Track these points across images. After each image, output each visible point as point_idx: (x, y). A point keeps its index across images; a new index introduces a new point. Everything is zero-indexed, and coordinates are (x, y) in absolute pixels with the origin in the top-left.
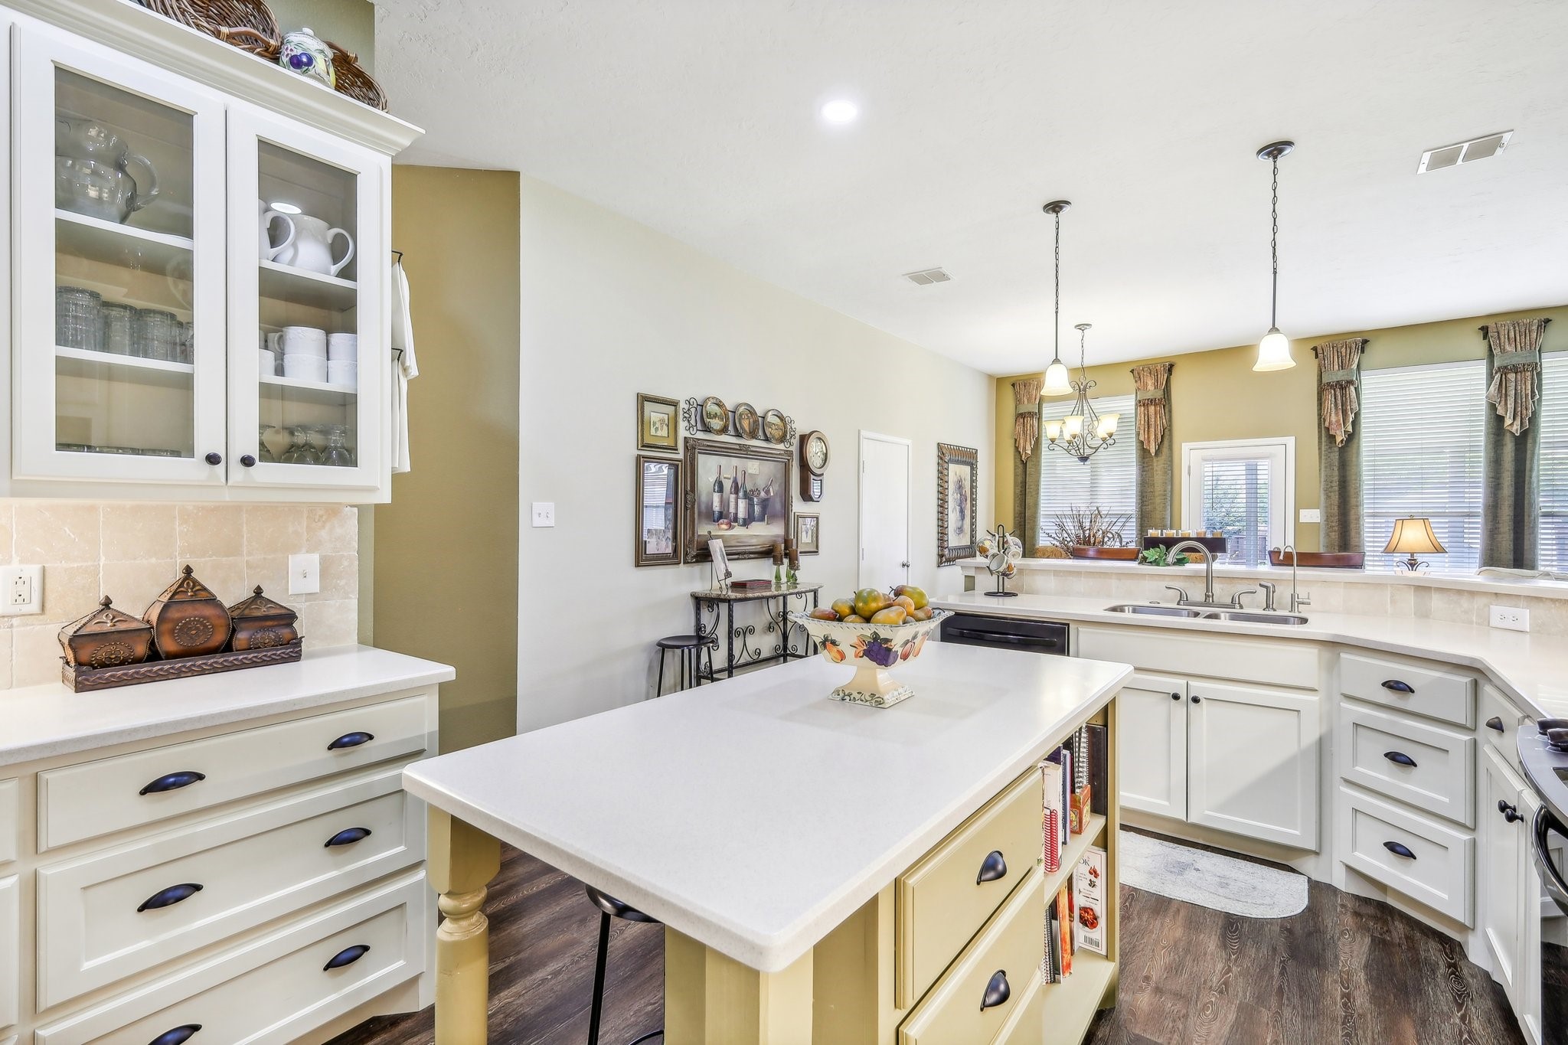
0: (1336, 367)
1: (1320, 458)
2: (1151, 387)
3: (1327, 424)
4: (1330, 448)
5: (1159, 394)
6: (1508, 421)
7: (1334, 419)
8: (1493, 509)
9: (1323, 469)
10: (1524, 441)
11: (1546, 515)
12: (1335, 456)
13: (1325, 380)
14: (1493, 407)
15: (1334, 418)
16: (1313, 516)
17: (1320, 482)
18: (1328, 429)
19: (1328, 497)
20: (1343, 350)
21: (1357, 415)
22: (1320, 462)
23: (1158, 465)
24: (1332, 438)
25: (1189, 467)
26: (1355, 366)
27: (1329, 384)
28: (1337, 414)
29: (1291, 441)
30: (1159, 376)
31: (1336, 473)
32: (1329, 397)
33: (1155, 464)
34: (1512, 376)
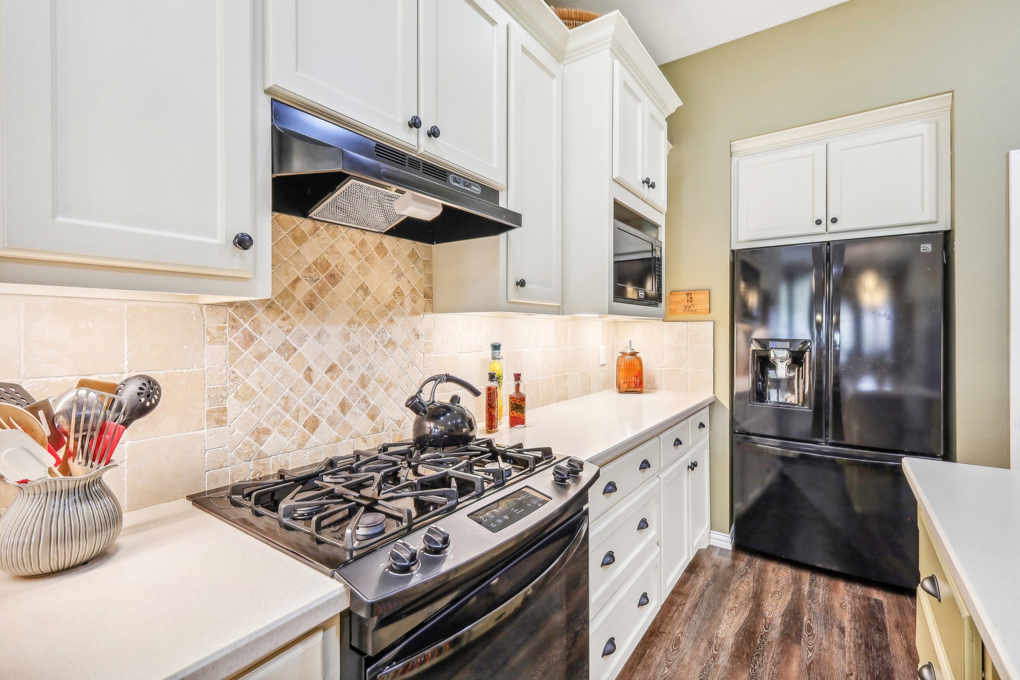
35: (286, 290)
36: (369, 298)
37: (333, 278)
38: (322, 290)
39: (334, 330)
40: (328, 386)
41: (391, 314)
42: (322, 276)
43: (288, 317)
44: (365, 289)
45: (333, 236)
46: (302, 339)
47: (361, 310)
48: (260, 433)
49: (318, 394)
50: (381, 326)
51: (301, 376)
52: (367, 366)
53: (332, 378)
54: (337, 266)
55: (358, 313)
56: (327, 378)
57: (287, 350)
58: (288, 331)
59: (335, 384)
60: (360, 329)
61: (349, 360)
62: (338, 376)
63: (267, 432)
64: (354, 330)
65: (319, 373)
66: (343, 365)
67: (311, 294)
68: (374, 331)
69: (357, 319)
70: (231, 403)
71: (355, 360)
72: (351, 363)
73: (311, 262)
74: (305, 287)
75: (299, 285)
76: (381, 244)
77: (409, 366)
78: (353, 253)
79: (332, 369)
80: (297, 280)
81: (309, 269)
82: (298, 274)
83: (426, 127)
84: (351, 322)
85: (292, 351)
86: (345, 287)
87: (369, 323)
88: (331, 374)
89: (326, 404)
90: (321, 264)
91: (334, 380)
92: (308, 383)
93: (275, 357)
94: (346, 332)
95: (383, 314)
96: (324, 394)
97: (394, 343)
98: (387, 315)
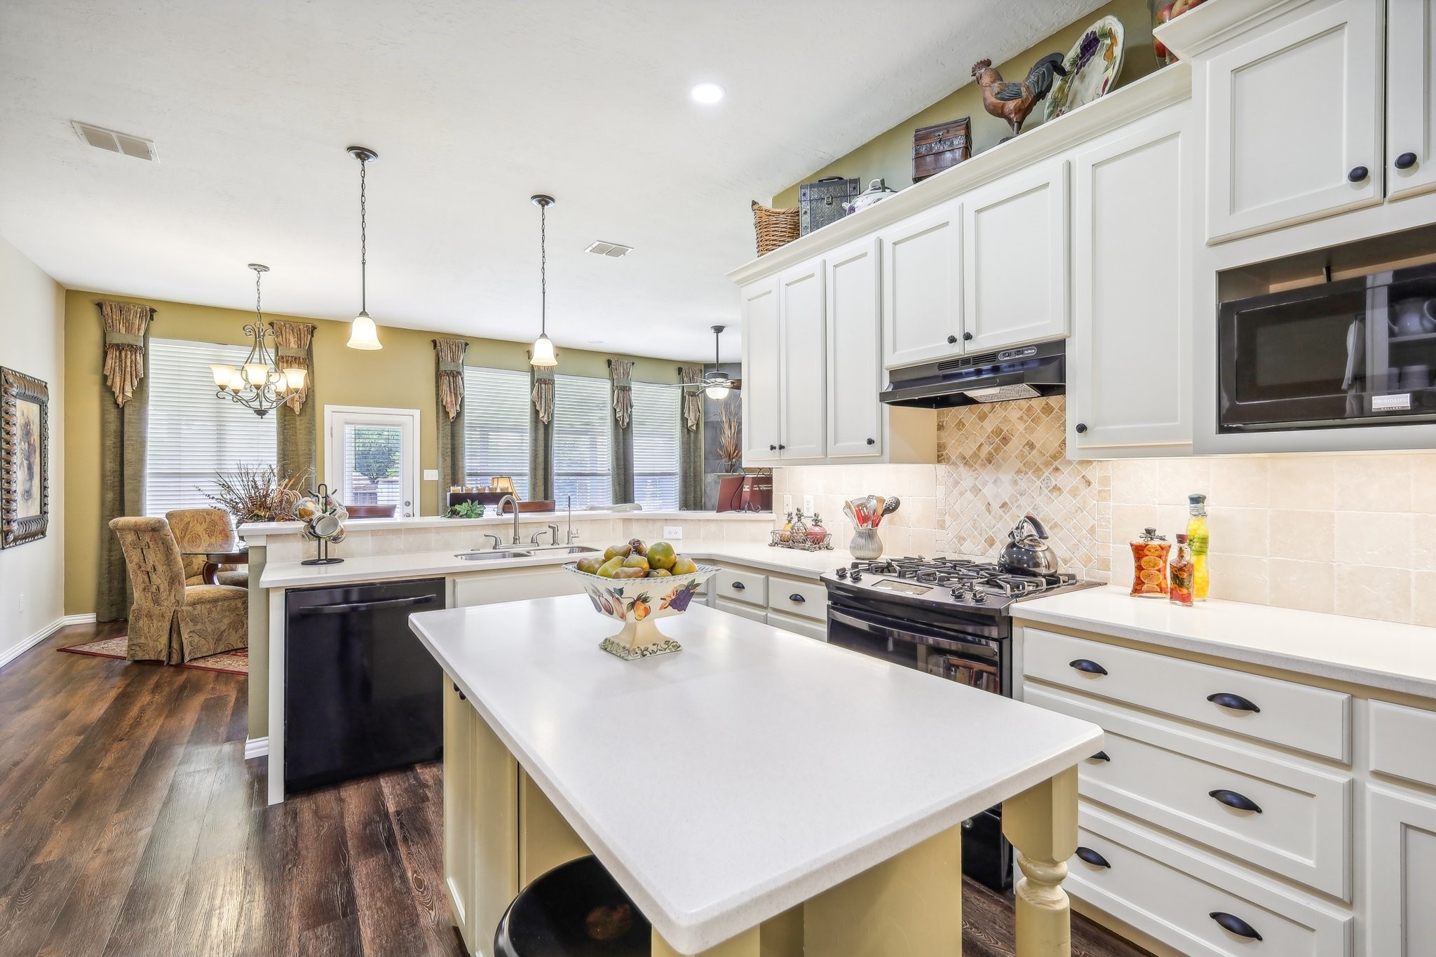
0: (449, 359)
1: (438, 429)
2: (293, 345)
3: (444, 403)
4: (446, 422)
5: (302, 354)
6: (541, 415)
7: (449, 400)
8: (534, 469)
9: (440, 439)
10: (547, 427)
11: (559, 475)
12: (448, 428)
13: (442, 368)
14: (534, 404)
15: (448, 398)
16: (432, 475)
17: (438, 448)
18: (444, 407)
19: (444, 460)
20: (454, 346)
21: (463, 399)
22: (438, 433)
23: (300, 424)
24: (447, 414)
25: (332, 429)
26: (461, 361)
27: (445, 371)
28: (451, 395)
29: (417, 413)
30: (303, 335)
31: (449, 442)
32: (445, 380)
33: (298, 423)
34: (543, 386)
35: (975, 452)
36: (1035, 451)
37: (1005, 440)
38: (997, 450)
39: (1006, 478)
40: (1001, 518)
41: (1056, 463)
42: (997, 440)
43: (976, 469)
44: (1031, 446)
45: (1006, 409)
46: (985, 484)
47: (1027, 461)
48: (961, 539)
49: (994, 522)
50: (1046, 474)
51: (984, 508)
52: (1032, 506)
53: (1004, 512)
54: (1008, 431)
55: (1024, 465)
56: (1001, 511)
57: (976, 490)
58: (976, 478)
59: (1006, 517)
60: (1026, 477)
61: (1017, 500)
62: (1008, 511)
63: (964, 539)
64: (1021, 477)
65: (995, 506)
66: (1012, 503)
67: (990, 453)
68: (1039, 479)
69: (1024, 469)
70: (947, 518)
71: (1022, 501)
72: (1019, 502)
73: (990, 431)
74: (987, 449)
75: (982, 448)
76: (1047, 404)
77: (1077, 511)
78: (1021, 418)
79: (1004, 505)
80: (982, 444)
81: (988, 437)
82: (982, 441)
83: (959, 337)
84: (1019, 472)
85: (978, 491)
86: (1015, 445)
87: (1034, 472)
88: (1003, 509)
89: (999, 529)
90: (996, 431)
91: (1006, 514)
92: (988, 514)
93: (969, 495)
94: (1014, 479)
95: (1047, 464)
96: (998, 522)
97: (1059, 489)
98: (1052, 465)
